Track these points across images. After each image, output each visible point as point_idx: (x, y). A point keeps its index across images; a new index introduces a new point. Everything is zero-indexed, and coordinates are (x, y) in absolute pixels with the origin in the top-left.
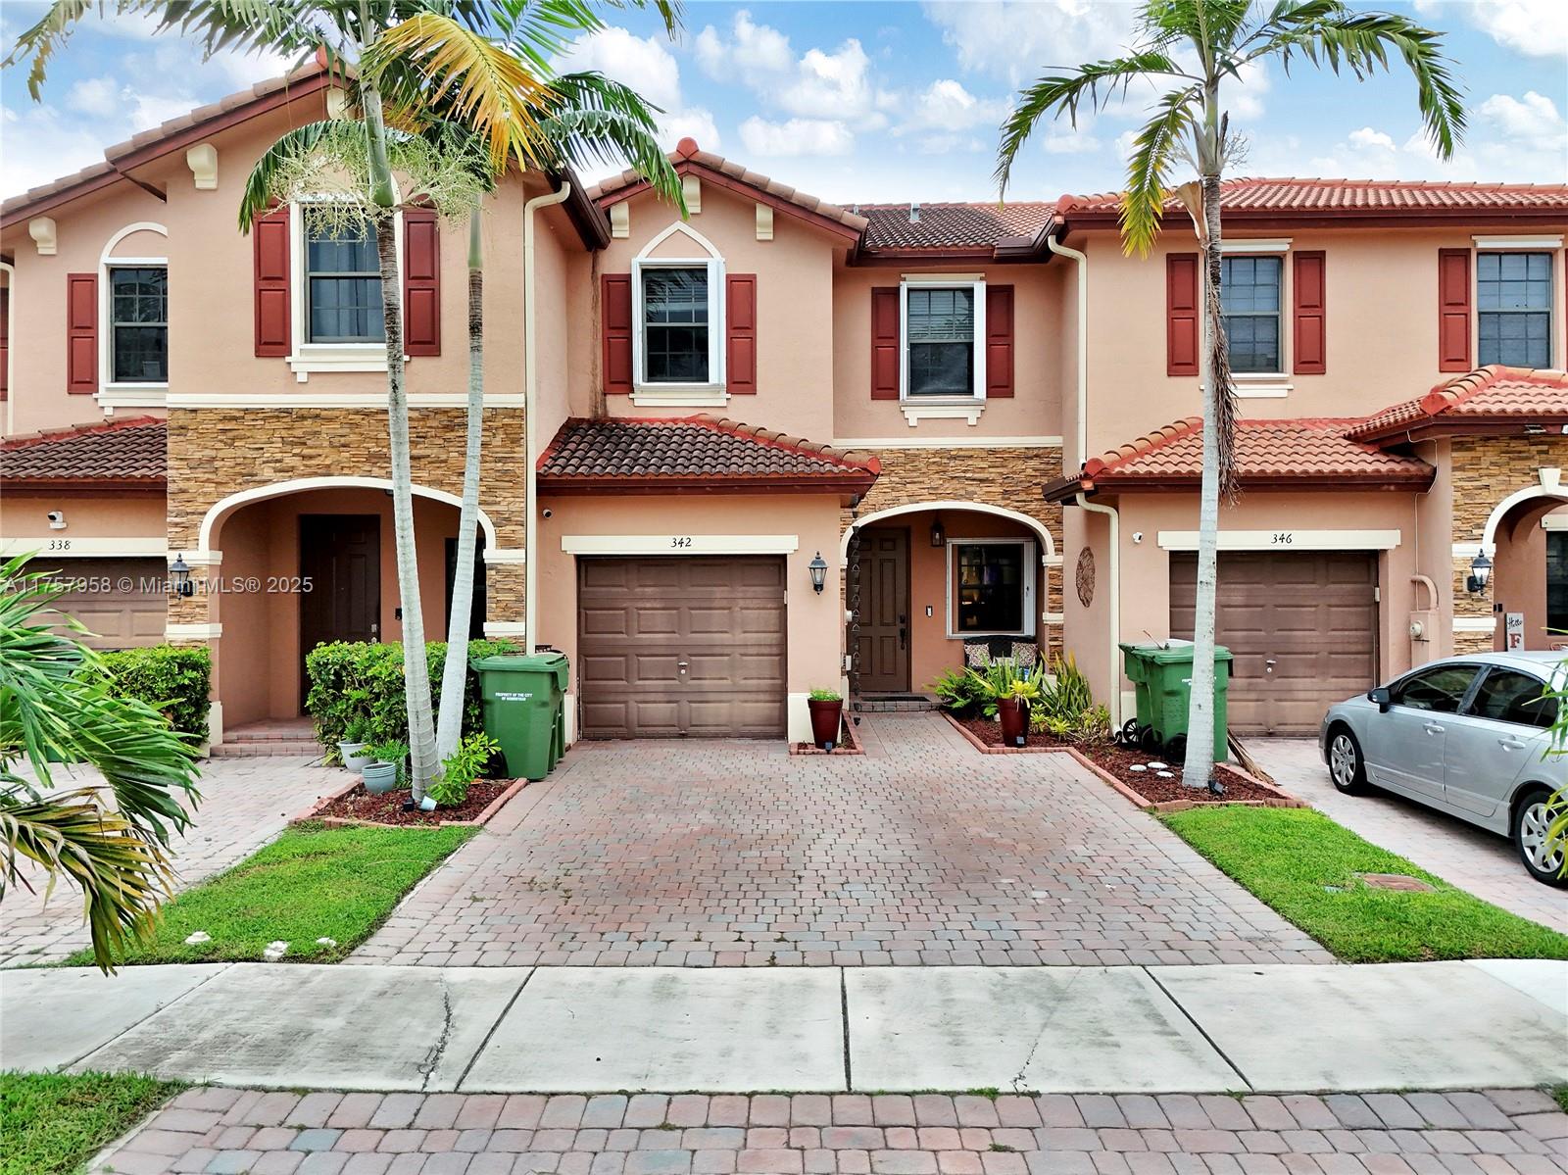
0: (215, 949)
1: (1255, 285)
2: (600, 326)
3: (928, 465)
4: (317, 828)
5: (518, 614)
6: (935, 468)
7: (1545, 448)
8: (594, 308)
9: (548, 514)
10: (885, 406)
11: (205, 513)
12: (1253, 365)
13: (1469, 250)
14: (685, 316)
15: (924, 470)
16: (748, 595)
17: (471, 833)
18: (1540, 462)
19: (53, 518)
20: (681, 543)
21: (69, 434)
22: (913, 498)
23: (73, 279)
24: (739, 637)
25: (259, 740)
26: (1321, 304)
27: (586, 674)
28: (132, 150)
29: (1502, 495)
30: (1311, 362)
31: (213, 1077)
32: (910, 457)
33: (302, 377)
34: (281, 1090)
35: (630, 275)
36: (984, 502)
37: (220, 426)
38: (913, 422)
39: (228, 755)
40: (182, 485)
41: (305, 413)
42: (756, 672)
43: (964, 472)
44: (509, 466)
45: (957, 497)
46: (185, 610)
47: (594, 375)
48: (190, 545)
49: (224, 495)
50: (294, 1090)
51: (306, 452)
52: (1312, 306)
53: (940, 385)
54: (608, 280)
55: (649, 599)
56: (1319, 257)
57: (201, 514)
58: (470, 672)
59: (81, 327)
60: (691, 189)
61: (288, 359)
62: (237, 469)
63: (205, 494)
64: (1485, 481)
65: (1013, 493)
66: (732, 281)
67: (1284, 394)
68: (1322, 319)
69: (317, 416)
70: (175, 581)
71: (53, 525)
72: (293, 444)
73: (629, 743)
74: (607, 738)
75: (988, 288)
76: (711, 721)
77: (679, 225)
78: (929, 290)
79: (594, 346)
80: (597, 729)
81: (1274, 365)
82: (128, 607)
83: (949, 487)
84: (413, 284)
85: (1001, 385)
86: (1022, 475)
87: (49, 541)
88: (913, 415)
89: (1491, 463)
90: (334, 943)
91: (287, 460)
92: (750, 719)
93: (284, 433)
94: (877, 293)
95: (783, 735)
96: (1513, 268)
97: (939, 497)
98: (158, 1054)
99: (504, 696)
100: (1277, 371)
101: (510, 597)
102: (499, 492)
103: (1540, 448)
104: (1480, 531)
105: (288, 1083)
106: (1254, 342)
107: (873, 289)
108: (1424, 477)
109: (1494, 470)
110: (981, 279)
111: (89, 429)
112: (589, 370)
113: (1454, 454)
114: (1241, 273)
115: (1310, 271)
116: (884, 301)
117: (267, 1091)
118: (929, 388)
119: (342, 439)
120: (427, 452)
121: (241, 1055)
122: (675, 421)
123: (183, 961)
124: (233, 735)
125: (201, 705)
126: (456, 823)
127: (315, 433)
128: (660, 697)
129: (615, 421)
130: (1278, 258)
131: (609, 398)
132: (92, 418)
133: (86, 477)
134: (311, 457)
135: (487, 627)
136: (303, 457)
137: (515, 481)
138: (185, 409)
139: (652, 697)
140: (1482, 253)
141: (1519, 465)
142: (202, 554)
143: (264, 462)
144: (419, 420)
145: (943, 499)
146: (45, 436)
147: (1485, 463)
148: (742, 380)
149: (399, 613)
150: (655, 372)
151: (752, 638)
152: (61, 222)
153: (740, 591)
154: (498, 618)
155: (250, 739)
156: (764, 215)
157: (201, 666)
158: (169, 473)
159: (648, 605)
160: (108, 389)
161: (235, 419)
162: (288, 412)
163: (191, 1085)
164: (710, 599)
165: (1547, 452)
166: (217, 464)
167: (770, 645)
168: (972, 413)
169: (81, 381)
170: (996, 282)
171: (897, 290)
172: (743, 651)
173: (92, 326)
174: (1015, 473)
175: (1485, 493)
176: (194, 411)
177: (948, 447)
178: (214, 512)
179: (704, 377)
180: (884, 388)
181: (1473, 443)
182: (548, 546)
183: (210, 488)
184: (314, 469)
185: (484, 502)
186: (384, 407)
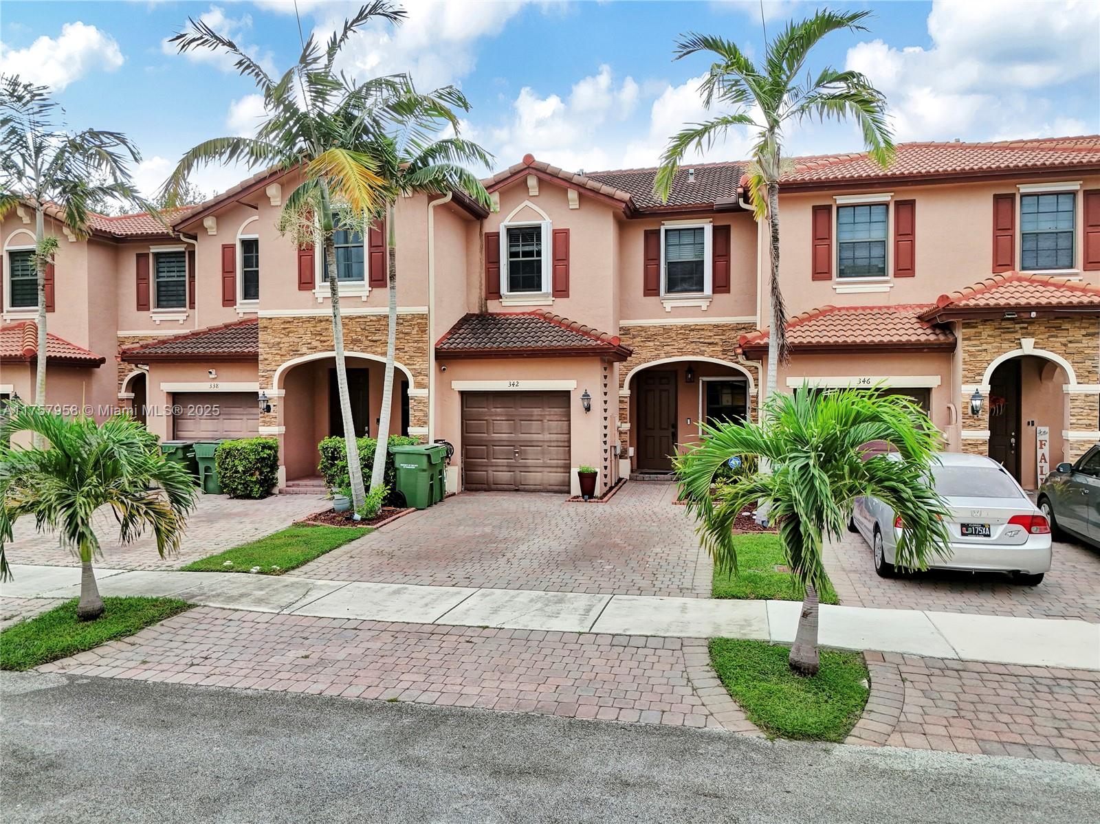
0: (233, 567)
1: (870, 222)
2: (484, 262)
3: (677, 334)
4: (303, 526)
5: (425, 423)
6: (681, 336)
7: (1026, 325)
8: (481, 252)
9: (444, 369)
10: (652, 300)
11: (276, 370)
12: (869, 272)
13: (1014, 194)
14: (530, 254)
15: (675, 338)
16: (552, 413)
17: (370, 531)
18: (1022, 334)
19: (210, 373)
20: (513, 385)
21: (221, 328)
22: (668, 355)
23: (224, 247)
24: (547, 437)
25: (302, 486)
26: (912, 233)
27: (466, 454)
28: (240, 189)
29: (995, 355)
30: (906, 269)
31: (207, 604)
32: (666, 330)
33: (320, 300)
34: (230, 609)
35: (499, 233)
36: (711, 356)
37: (282, 326)
38: (668, 309)
39: (287, 493)
40: (265, 356)
41: (321, 318)
42: (555, 454)
43: (699, 338)
44: (420, 345)
45: (694, 354)
46: (267, 419)
47: (481, 289)
48: (270, 386)
49: (284, 361)
50: (234, 610)
51: (322, 339)
52: (906, 234)
53: (685, 286)
54: (488, 235)
55: (499, 415)
56: (912, 204)
57: (274, 371)
58: (388, 453)
59: (228, 271)
60: (532, 182)
61: (313, 291)
62: (290, 348)
63: (276, 361)
64: (985, 347)
65: (728, 350)
66: (556, 233)
67: (888, 289)
68: (913, 242)
69: (327, 320)
70: (262, 405)
71: (211, 376)
72: (316, 335)
73: (488, 493)
74: (477, 490)
75: (714, 227)
76: (531, 483)
77: (527, 203)
78: (679, 230)
79: (481, 273)
80: (471, 484)
81: (882, 271)
82: (245, 417)
83: (690, 347)
84: (374, 250)
85: (722, 285)
86: (735, 340)
87: (209, 384)
88: (668, 305)
89: (989, 336)
90: (278, 568)
91: (313, 343)
92: (552, 482)
93: (312, 329)
94: (647, 233)
95: (569, 492)
96: (1048, 204)
97: (683, 354)
98: (193, 596)
99: (405, 466)
100: (884, 275)
101: (421, 414)
102: (415, 359)
103: (1022, 325)
104: (981, 377)
105: (232, 607)
106: (870, 258)
107: (645, 231)
108: (949, 344)
109: (990, 340)
110: (710, 222)
111: (230, 325)
112: (478, 286)
113: (964, 330)
114: (862, 214)
115: (905, 212)
116: (651, 237)
117: (224, 609)
118: (679, 288)
120: (380, 338)
121: (223, 599)
122: (523, 314)
123: (220, 571)
124: (291, 483)
125: (274, 467)
126: (365, 526)
127: (326, 329)
128: (505, 469)
129: (492, 315)
130: (886, 205)
131: (489, 302)
132: (235, 320)
133: (224, 352)
134: (324, 342)
135: (410, 430)
136: (321, 341)
137: (422, 352)
139: (501, 468)
140: (1023, 196)
141: (1008, 336)
142: (274, 392)
143: (303, 344)
144: (376, 321)
145: (686, 354)
146: (210, 330)
147: (985, 334)
148: (561, 290)
149: (378, 421)
150: (514, 286)
151: (554, 437)
152: (219, 218)
153: (547, 411)
154: (415, 425)
155: (298, 485)
156: (573, 195)
157: (274, 448)
158: (260, 350)
159: (498, 418)
160: (241, 304)
161: (289, 322)
162: (314, 318)
163: (200, 606)
164: (532, 415)
165: (1026, 328)
166: (281, 345)
167: (564, 441)
168: (704, 304)
169: (229, 301)
170: (720, 223)
171: (659, 231)
172: (549, 444)
173: (233, 271)
174: (730, 339)
175: (984, 354)
177: (690, 324)
178: (280, 370)
179: (539, 288)
180: (651, 289)
181: (976, 323)
182: (443, 387)
183: (278, 358)
184: (326, 348)
185: (409, 364)
186: (360, 315)
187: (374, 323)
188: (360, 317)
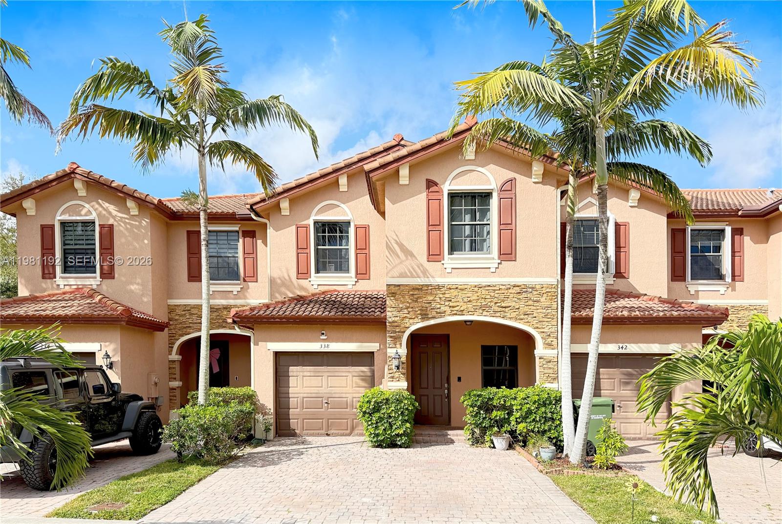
5: (555, 379)
10: (678, 284)
11: (404, 332)
19: (323, 334)
20: (622, 348)
33: (449, 270)
37: (411, 293)
38: (693, 293)
40: (393, 319)
41: (451, 287)
46: (396, 375)
48: (397, 346)
49: (413, 324)
51: (451, 304)
57: (402, 332)
59: (301, 248)
61: (442, 263)
62: (419, 312)
63: (405, 323)
65: (743, 326)
66: (617, 225)
69: (457, 288)
70: (396, 363)
71: (322, 337)
72: (445, 301)
75: (732, 229)
77: (590, 199)
78: (700, 230)
84: (502, 227)
87: (319, 344)
88: (692, 289)
91: (442, 308)
93: (441, 296)
94: (674, 231)
101: (551, 371)
102: (544, 323)
107: (672, 229)
110: (727, 225)
116: (678, 235)
119: (469, 299)
120: (510, 304)
127: (456, 296)
134: (453, 307)
136: (450, 307)
137: (551, 318)
138: (395, 285)
142: (403, 351)
143: (431, 309)
144: (505, 290)
148: (622, 272)
152: (293, 201)
154: (545, 382)
158: (387, 314)
160: (316, 277)
161: (418, 289)
162: (443, 286)
166: (410, 310)
168: (722, 289)
169: (303, 274)
170: (735, 227)
171: (684, 230)
173: (308, 248)
174: (744, 317)
176: (399, 286)
178: (409, 332)
180: (678, 276)
183: (407, 321)
184: (455, 312)
185: (537, 328)
186: (489, 284)
187: (503, 292)
188: (489, 286)
